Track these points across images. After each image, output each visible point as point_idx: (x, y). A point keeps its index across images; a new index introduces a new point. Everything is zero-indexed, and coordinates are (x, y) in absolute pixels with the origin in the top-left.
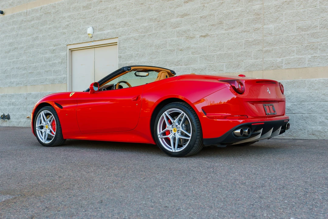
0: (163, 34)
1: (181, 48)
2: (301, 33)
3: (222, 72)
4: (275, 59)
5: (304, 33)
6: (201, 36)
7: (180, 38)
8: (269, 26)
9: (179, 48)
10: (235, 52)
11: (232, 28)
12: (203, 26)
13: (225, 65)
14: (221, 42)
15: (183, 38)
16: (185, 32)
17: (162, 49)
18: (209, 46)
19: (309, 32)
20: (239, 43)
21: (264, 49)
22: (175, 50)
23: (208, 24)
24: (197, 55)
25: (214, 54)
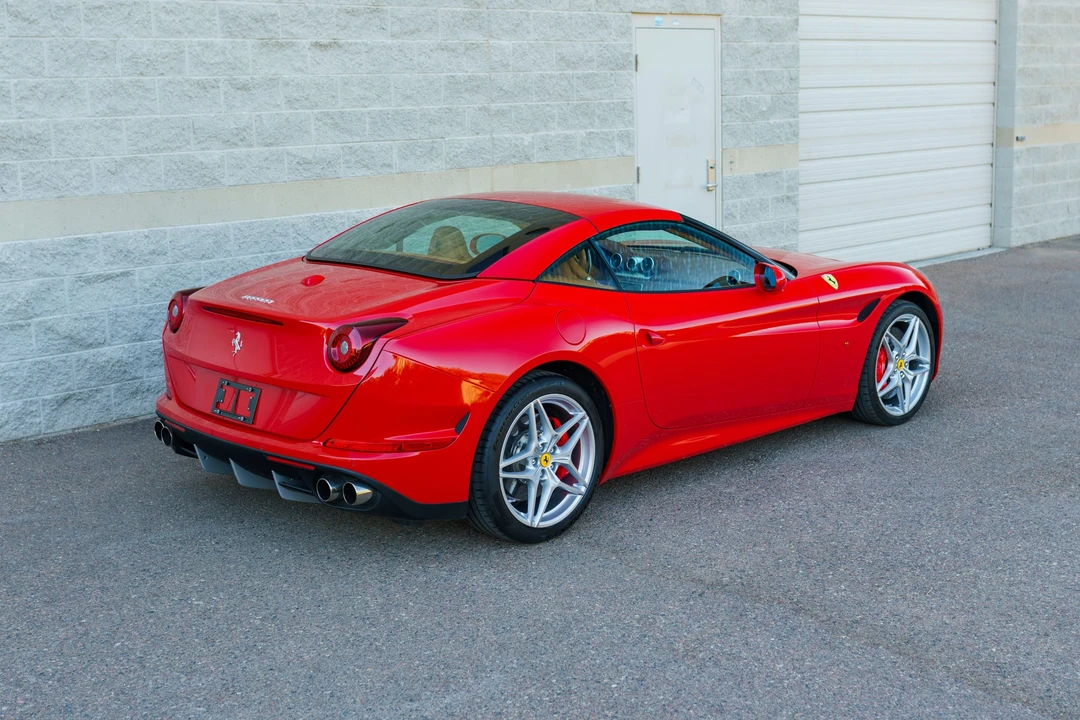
0: (163, 16)
1: (243, 78)
2: (565, 72)
3: (388, 170)
4: (517, 136)
5: (571, 72)
6: (317, 45)
7: (238, 40)
8: (502, 42)
9: (234, 79)
10: (421, 110)
11: (413, 32)
12: (320, 11)
13: (395, 150)
14: (380, 72)
15: (250, 42)
16: (256, 21)
17: (162, 74)
18: (346, 84)
19: (579, 72)
20: (431, 83)
21: (494, 106)
22: (220, 84)
23: (338, 7)
24: (306, 111)
25: (363, 110)
